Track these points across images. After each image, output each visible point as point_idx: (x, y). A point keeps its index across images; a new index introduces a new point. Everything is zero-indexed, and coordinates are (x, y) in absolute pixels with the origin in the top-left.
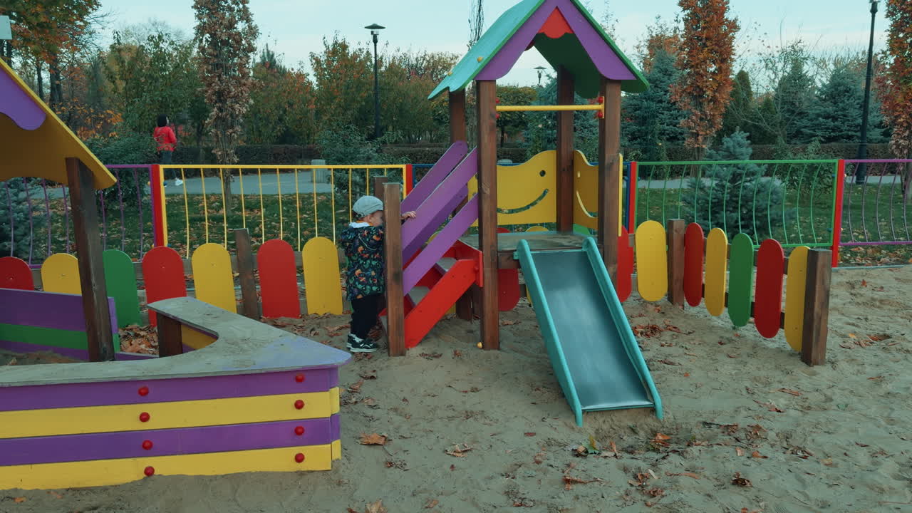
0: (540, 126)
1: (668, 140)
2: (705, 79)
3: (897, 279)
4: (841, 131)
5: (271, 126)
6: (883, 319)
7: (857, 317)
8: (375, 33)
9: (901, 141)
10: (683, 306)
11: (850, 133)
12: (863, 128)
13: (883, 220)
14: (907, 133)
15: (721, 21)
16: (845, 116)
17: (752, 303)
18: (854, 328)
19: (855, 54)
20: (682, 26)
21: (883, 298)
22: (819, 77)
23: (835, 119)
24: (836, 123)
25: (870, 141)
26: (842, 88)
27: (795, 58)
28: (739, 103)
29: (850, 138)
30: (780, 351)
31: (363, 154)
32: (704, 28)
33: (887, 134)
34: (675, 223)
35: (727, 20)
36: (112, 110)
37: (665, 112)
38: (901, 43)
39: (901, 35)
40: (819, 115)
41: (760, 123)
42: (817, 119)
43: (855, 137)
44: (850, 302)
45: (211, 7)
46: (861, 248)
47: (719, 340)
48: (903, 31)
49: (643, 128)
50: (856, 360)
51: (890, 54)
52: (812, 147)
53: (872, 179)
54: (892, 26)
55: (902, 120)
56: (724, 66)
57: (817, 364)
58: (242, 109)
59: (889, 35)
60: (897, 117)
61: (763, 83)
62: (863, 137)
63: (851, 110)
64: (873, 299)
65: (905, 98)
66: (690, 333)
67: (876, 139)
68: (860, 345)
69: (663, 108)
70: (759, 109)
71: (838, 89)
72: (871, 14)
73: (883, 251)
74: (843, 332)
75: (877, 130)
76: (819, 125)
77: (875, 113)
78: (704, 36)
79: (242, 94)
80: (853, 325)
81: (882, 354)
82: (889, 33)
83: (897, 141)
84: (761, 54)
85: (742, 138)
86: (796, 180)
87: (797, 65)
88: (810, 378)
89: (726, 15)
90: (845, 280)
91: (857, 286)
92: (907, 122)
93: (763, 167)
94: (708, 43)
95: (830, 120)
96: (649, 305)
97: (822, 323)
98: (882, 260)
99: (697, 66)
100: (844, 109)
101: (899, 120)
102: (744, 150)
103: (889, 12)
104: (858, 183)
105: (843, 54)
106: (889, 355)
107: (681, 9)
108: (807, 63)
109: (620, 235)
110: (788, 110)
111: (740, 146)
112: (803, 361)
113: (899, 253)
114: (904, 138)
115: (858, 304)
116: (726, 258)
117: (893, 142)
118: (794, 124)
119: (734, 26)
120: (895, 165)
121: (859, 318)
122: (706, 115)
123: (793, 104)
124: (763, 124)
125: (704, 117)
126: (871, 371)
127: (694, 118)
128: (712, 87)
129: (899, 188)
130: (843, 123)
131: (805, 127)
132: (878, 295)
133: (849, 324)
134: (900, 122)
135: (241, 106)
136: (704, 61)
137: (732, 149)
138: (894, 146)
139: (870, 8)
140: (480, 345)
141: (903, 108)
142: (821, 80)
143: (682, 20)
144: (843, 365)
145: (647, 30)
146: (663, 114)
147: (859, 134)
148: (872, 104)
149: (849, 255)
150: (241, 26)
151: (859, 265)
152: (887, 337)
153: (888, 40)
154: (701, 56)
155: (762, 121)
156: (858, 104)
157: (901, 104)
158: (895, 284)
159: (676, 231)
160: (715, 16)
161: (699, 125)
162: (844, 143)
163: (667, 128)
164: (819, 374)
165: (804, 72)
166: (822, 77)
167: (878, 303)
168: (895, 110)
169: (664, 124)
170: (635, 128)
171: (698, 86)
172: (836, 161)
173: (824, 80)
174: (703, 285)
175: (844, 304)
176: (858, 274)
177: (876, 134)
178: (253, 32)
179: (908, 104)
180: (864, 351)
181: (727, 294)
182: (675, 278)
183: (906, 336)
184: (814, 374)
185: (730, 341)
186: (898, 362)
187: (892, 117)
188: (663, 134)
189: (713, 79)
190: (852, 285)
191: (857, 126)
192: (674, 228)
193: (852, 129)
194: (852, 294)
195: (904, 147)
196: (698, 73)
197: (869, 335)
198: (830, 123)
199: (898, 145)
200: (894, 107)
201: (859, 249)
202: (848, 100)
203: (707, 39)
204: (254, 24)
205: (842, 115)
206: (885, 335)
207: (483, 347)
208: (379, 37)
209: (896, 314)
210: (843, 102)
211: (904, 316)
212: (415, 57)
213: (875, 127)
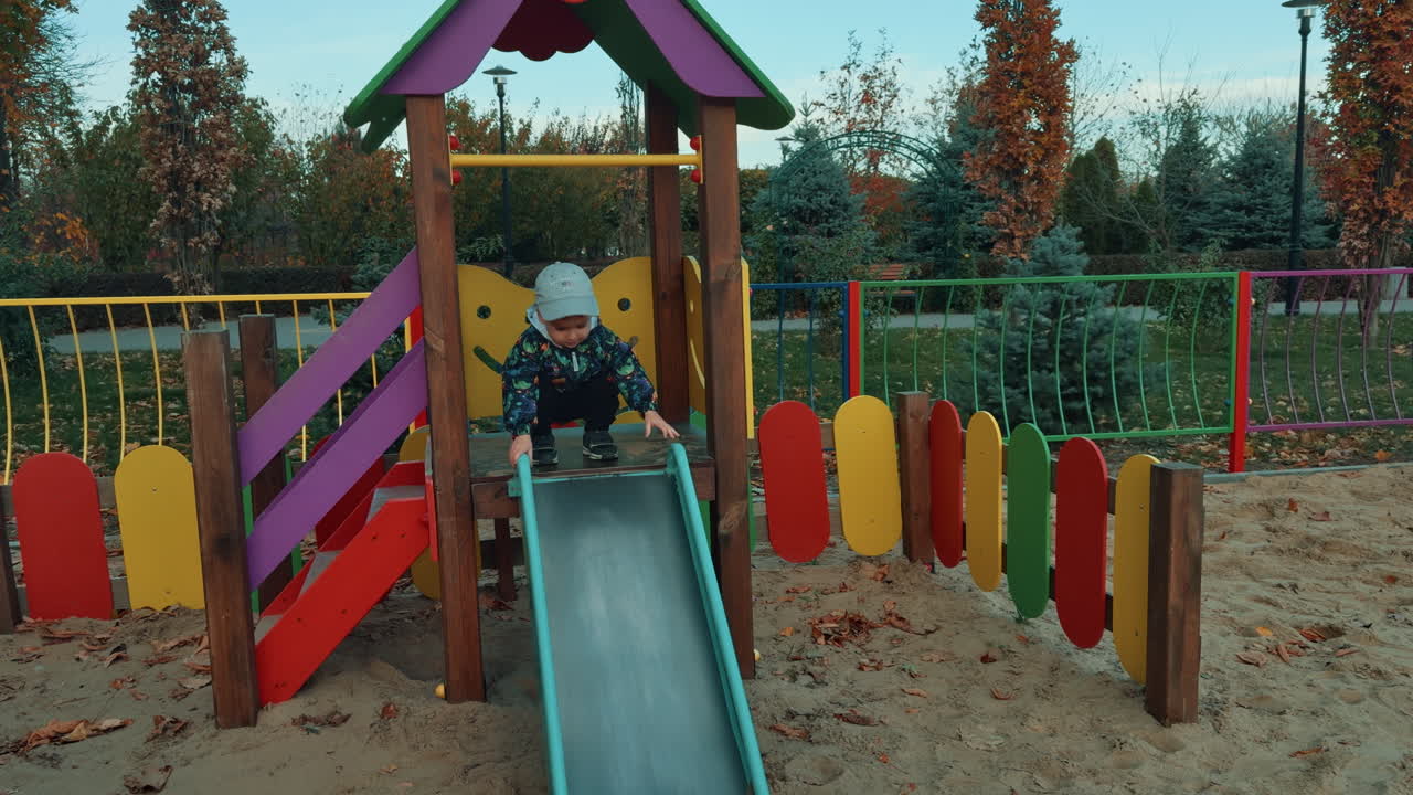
0: (770, 228)
1: (981, 248)
2: (1022, 140)
3: (1354, 493)
4: (1261, 230)
5: (340, 235)
6: (1329, 585)
7: (1276, 581)
8: (500, 81)
9: (1356, 243)
10: (933, 565)
11: (1275, 233)
12: (1295, 223)
13: (1330, 376)
14: (1365, 230)
15: (1048, 44)
16: (1267, 205)
17: (1051, 569)
18: (1270, 608)
19: (1281, 108)
20: (982, 55)
21: (1328, 539)
22: (1224, 145)
23: (1250, 211)
24: (1253, 218)
25: (1307, 246)
26: (1259, 161)
27: (1188, 119)
28: (1099, 190)
29: (1275, 241)
30: (1103, 680)
31: (363, 273)
32: (1019, 57)
33: (1334, 235)
34: (908, 399)
35: (1056, 42)
36: (64, 213)
37: (976, 204)
38: (1351, 78)
39: (1350, 66)
40: (1225, 206)
41: (1133, 221)
42: (1221, 212)
43: (1283, 240)
44: (1264, 549)
45: (161, 27)
46: (1290, 431)
47: (983, 650)
48: (1352, 60)
49: (940, 229)
50: (1268, 697)
51: (1334, 98)
52: (1206, 256)
53: (1307, 307)
54: (1334, 51)
55: (1356, 207)
56: (1053, 120)
57: (1179, 720)
58: (212, 202)
59: (1330, 67)
60: (1348, 202)
61: (1138, 160)
62: (1293, 239)
63: (1276, 197)
64: (1310, 540)
65: (1360, 170)
66: (929, 632)
67: (1317, 243)
68: (1279, 655)
69: (972, 197)
70: (1132, 198)
71: (1255, 163)
72: (1300, 37)
73: (1331, 437)
74: (1244, 619)
75: (1318, 227)
76: (1226, 220)
77: (1315, 201)
78: (1019, 69)
79: (216, 176)
80: (1268, 602)
81: (1323, 680)
82: (1329, 63)
83: (1351, 243)
84: (1134, 113)
85: (1069, 237)
86: (1182, 311)
87: (1190, 130)
88: (1161, 759)
89: (1056, 34)
90: (1257, 497)
91: (1279, 512)
92: (1365, 211)
93: (1108, 289)
94: (1026, 82)
95: (1243, 212)
96: (866, 564)
97: (1188, 628)
98: (1328, 452)
99: (1007, 120)
100: (1264, 195)
101: (1352, 208)
102: (1072, 258)
103: (1329, 28)
104: (1288, 314)
105: (1261, 108)
106: (1339, 684)
107: (980, 25)
108: (1206, 126)
109: (751, 435)
110: (1178, 200)
111: (1064, 249)
112: (1149, 712)
113: (1357, 438)
114: (1360, 237)
115: (1280, 552)
116: (1000, 472)
117: (1343, 244)
118: (1187, 221)
119: (1069, 53)
120: (1347, 281)
121: (1280, 586)
122: (1026, 204)
123: (1184, 189)
124: (1139, 222)
125: (1022, 206)
126: (1299, 730)
127: (1006, 208)
128: (1034, 156)
129: (1355, 321)
130: (1264, 217)
131: (1203, 225)
132: (1320, 529)
133: (1259, 600)
134: (1353, 211)
135: (213, 196)
136: (1020, 113)
137: (1050, 258)
138: (1346, 252)
139: (1299, 27)
140: (441, 690)
141: (1357, 188)
142: (1226, 147)
143: (982, 44)
144: (1238, 718)
145: (948, 75)
146: (971, 207)
147: (1288, 234)
148: (1308, 186)
149: (1268, 445)
150: (217, 59)
151: (1285, 464)
152: (1334, 632)
153: (1329, 75)
154: (1015, 103)
155: (1136, 217)
156: (1287, 186)
157: (1354, 180)
158: (1350, 504)
159: (912, 416)
160: (1037, 37)
161: (1014, 221)
162: (1266, 250)
163: (978, 229)
164: (1182, 747)
165: (1201, 139)
166: (1229, 145)
167: (1317, 551)
168: (1343, 191)
169: (973, 222)
170: (927, 230)
171: (1010, 155)
172: (1235, 274)
173: (1232, 150)
174: (964, 525)
175: (1253, 553)
176: (1281, 486)
177: (1317, 233)
178: (239, 70)
179: (1365, 180)
180: (1288, 670)
181: (1004, 547)
182: (914, 508)
183: (1375, 630)
184: (1171, 747)
185: (1007, 653)
186: (1357, 702)
187: (1341, 204)
188: (973, 239)
189: (1037, 143)
190: (1269, 509)
191: (1286, 221)
192: (909, 411)
193: (1278, 226)
194: (1268, 529)
195: (1362, 252)
196: (1010, 133)
197: (1298, 628)
198: (1244, 218)
199: (1349, 246)
200: (1341, 187)
201: (1287, 434)
202: (1270, 180)
203: (1025, 74)
204: (237, 55)
205: (1262, 204)
206: (1331, 627)
207: (447, 697)
208: (506, 88)
209: (1352, 575)
210: (1263, 183)
211: (1369, 578)
212: (593, 125)
213: (1316, 223)
